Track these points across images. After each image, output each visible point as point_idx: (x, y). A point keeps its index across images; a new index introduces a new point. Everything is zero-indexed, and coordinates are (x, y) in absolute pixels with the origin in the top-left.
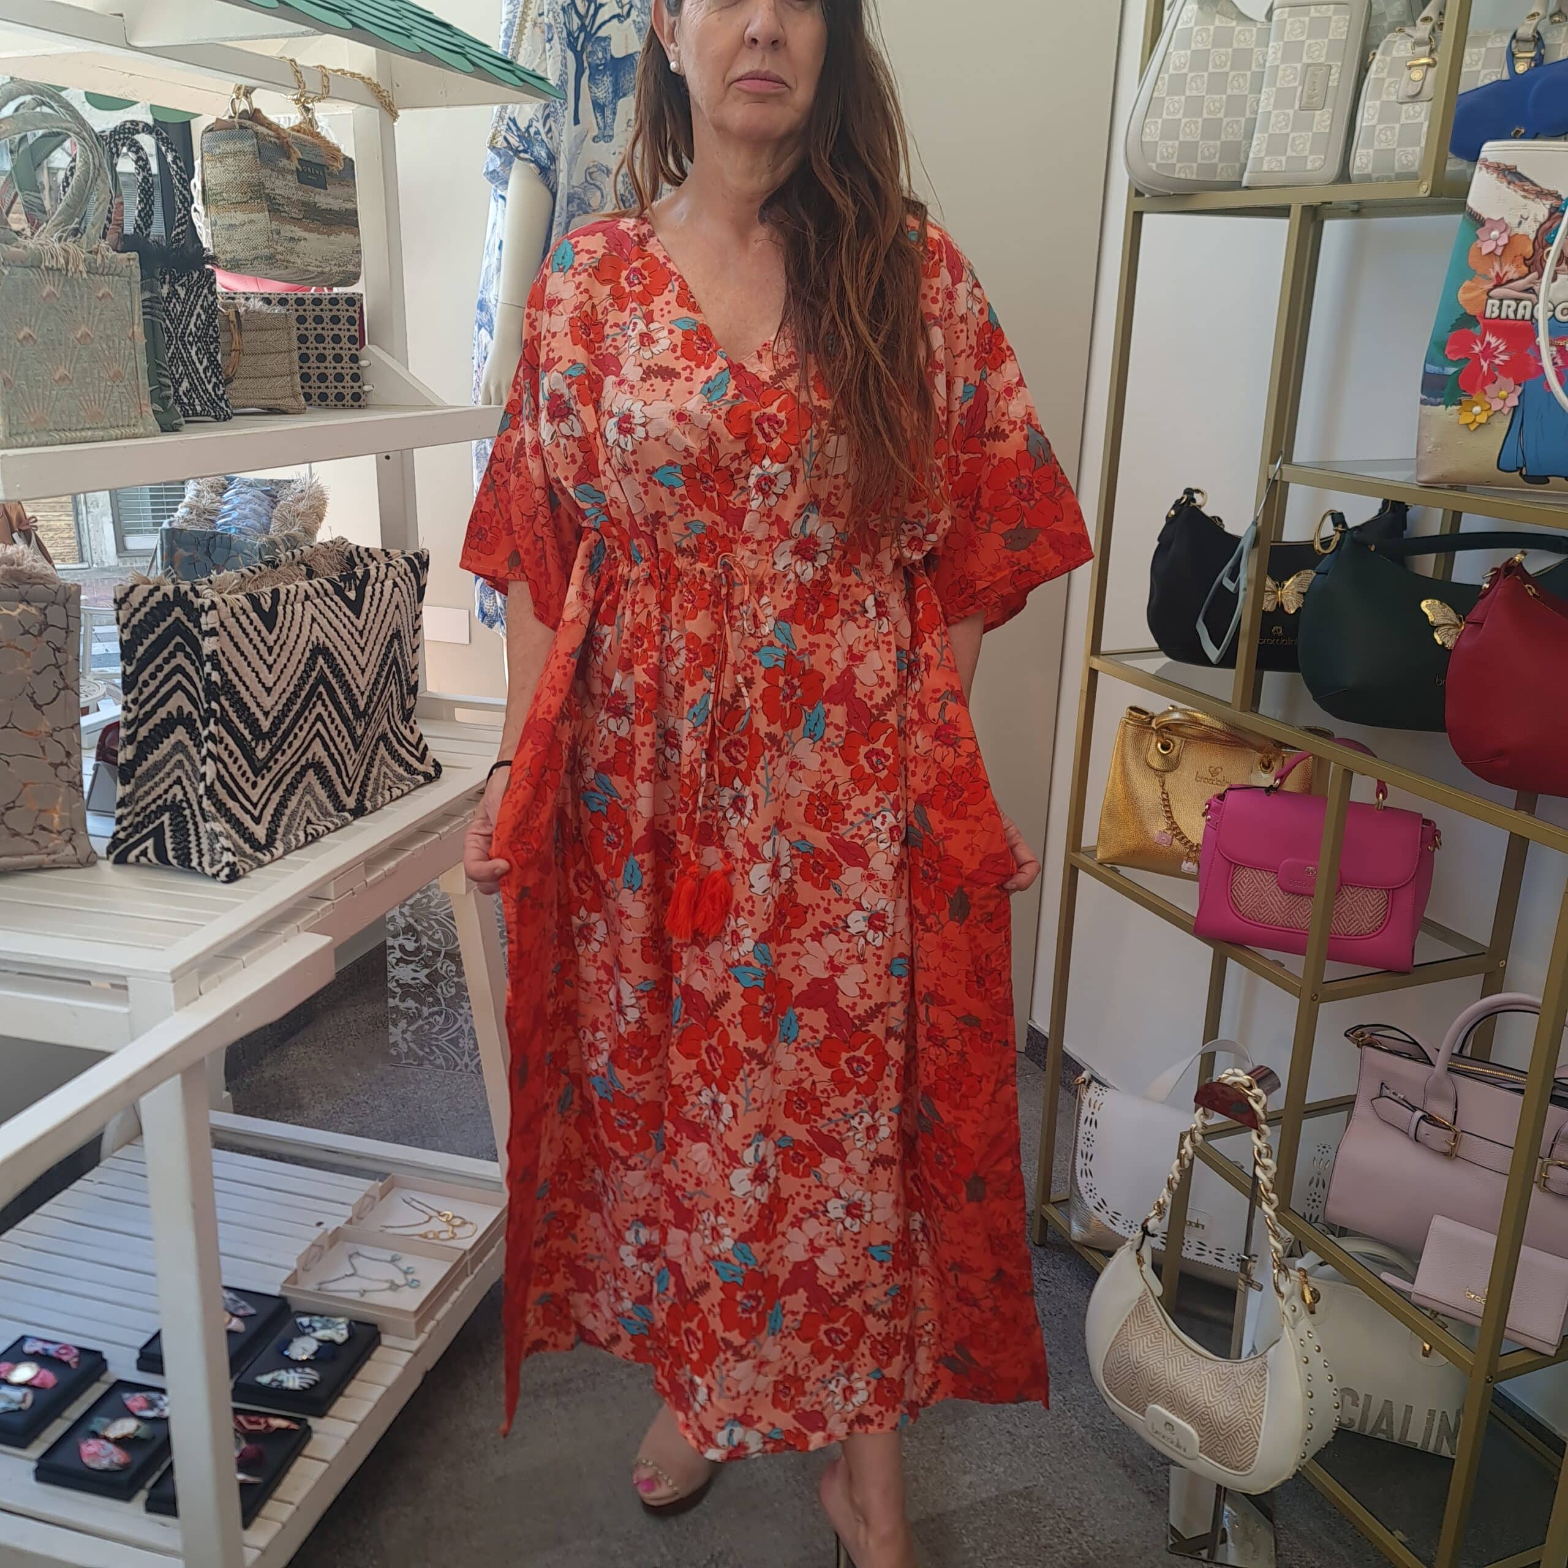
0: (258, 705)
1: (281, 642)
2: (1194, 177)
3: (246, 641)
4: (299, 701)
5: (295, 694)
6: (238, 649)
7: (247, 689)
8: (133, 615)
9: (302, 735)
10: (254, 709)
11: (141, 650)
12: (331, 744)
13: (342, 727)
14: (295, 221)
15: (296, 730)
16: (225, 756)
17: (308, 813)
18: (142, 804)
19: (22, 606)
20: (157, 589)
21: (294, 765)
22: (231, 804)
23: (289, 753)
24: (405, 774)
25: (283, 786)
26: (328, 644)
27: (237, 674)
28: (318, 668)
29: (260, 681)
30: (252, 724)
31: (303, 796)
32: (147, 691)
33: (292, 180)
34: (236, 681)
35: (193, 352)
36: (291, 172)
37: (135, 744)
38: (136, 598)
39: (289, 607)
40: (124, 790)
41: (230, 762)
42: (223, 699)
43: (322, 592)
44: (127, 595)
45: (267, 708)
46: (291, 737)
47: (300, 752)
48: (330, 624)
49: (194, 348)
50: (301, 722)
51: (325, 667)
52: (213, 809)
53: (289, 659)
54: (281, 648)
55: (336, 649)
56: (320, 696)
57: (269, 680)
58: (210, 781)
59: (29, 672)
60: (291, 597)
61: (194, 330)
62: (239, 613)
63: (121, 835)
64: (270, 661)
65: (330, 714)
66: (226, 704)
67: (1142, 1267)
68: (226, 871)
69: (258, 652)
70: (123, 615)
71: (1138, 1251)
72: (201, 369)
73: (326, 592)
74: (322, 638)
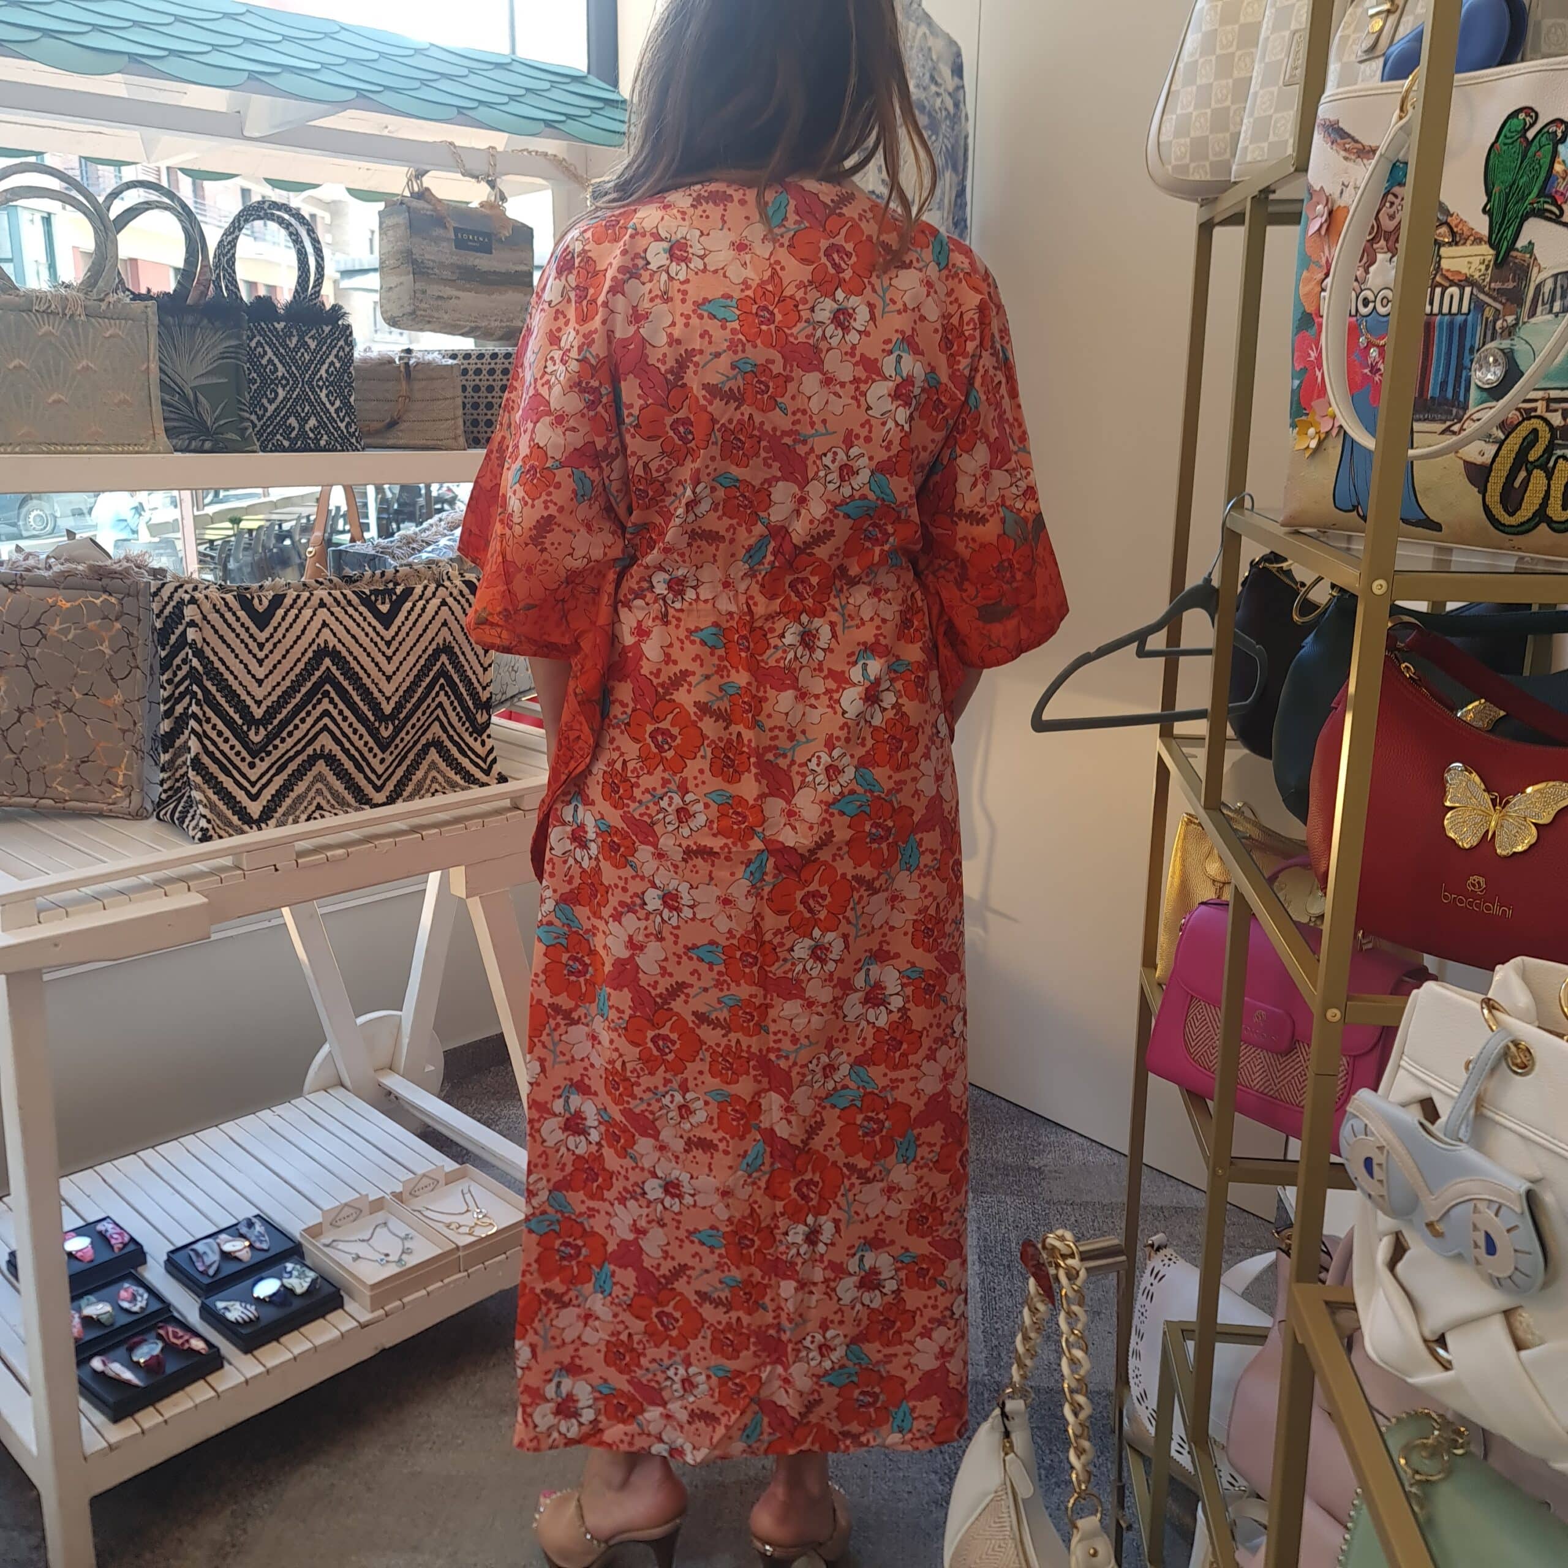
0: (249, 693)
1: (275, 640)
2: (1208, 178)
3: (233, 635)
4: (299, 696)
5: (294, 688)
6: (224, 641)
7: (236, 678)
8: (164, 607)
9: (304, 727)
10: (244, 696)
11: (172, 639)
12: (344, 740)
13: (357, 725)
14: (446, 282)
15: (297, 721)
16: (213, 735)
17: (319, 799)
18: (179, 772)
19: (105, 596)
20: (181, 586)
21: (298, 753)
22: (222, 777)
23: (290, 742)
24: (462, 782)
25: (288, 770)
26: (339, 647)
27: (224, 663)
28: (323, 668)
29: (249, 672)
30: (244, 710)
31: (313, 783)
32: (181, 674)
33: (448, 247)
34: (222, 669)
35: (323, 395)
36: (448, 239)
37: (172, 719)
38: (165, 593)
39: (295, 611)
40: (165, 758)
41: (219, 741)
42: (208, 684)
43: (343, 602)
44: (159, 590)
45: (259, 698)
46: (291, 728)
47: (303, 743)
48: (348, 631)
49: (325, 391)
50: (303, 714)
51: (333, 669)
52: (199, 780)
53: (284, 657)
54: (275, 646)
55: (351, 653)
56: (326, 694)
57: (260, 673)
58: (193, 754)
59: (108, 651)
60: (300, 602)
61: (325, 375)
62: (224, 609)
63: (164, 796)
64: (261, 655)
65: (341, 712)
66: (213, 689)
67: (1006, 1454)
68: (199, 835)
69: (247, 646)
70: (156, 607)
71: (1007, 1434)
72: (332, 410)
73: (349, 603)
74: (333, 642)
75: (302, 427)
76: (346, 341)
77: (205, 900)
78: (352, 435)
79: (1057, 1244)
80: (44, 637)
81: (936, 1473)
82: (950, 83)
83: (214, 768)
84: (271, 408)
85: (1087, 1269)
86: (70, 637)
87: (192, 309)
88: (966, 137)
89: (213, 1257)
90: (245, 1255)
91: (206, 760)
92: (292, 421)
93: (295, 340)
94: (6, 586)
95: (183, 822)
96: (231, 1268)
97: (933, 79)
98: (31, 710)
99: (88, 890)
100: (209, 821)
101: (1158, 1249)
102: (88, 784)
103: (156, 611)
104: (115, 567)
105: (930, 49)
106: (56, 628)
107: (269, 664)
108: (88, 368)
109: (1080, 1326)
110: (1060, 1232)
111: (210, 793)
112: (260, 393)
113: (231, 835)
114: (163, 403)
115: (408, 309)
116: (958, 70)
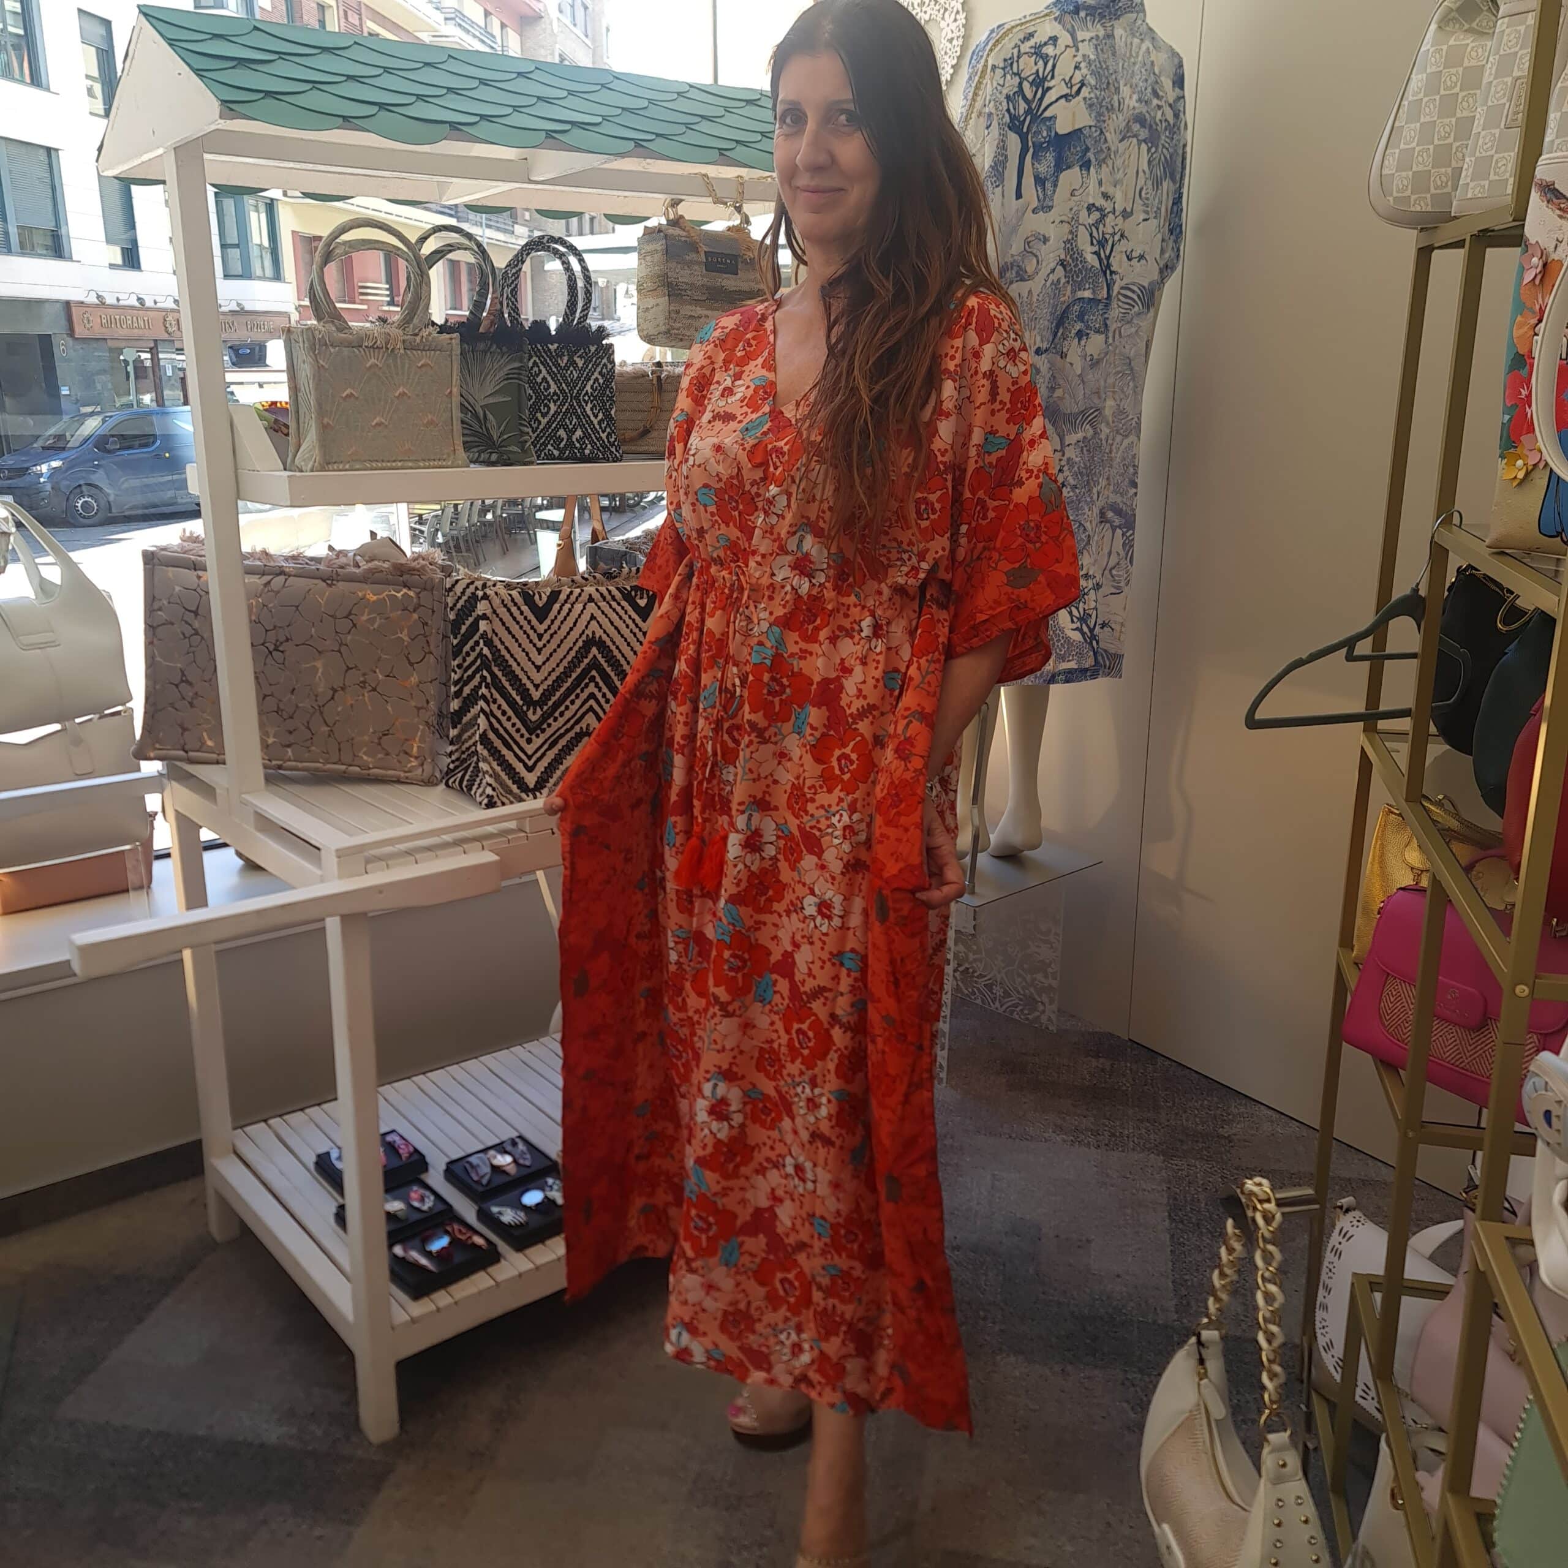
0: (529, 678)
1: (551, 631)
2: (1429, 209)
3: (517, 627)
4: (570, 680)
5: (566, 674)
6: (510, 632)
7: (519, 664)
8: (457, 601)
9: (574, 708)
10: (525, 680)
11: (464, 628)
14: (696, 302)
15: (568, 703)
16: (498, 714)
18: (467, 745)
19: (405, 590)
20: (472, 583)
21: (567, 731)
22: (505, 751)
23: (561, 720)
25: (559, 746)
26: (604, 637)
27: (509, 652)
28: (591, 656)
29: (530, 659)
30: (524, 693)
32: (469, 660)
33: (699, 270)
34: (508, 657)
35: (588, 409)
36: (699, 263)
37: (461, 699)
38: (459, 589)
39: (568, 606)
40: (453, 733)
41: (503, 719)
42: (495, 670)
43: (608, 597)
44: (453, 586)
45: (537, 682)
46: (562, 708)
47: (572, 722)
48: (612, 623)
49: (590, 405)
50: (573, 697)
51: (599, 657)
52: (485, 753)
53: (559, 646)
54: (552, 636)
55: (614, 643)
56: (593, 679)
57: (539, 660)
58: (481, 730)
59: (406, 639)
60: (573, 598)
61: (590, 391)
62: (510, 604)
63: (452, 766)
64: (540, 644)
65: (604, 695)
66: (499, 674)
67: (1201, 1379)
68: (486, 801)
69: (528, 636)
70: (450, 601)
71: (1202, 1361)
72: (595, 422)
73: (614, 598)
74: (599, 633)
75: (570, 438)
76: (608, 359)
77: (496, 858)
78: (613, 445)
79: (1255, 1189)
80: (355, 625)
81: (1128, 1402)
82: (1171, 94)
83: (498, 743)
84: (544, 421)
85: (1283, 1214)
86: (376, 626)
87: (483, 337)
88: (1185, 146)
89: (486, 1170)
90: (512, 1170)
91: (491, 736)
92: (562, 433)
93: (566, 359)
94: (324, 581)
95: (471, 789)
96: (500, 1180)
97: (1155, 94)
98: (343, 689)
99: (402, 847)
100: (494, 789)
101: (1347, 1211)
102: (387, 754)
103: (450, 605)
104: (414, 564)
105: (1152, 63)
106: (365, 618)
107: (546, 652)
108: (404, 394)
109: (1275, 1264)
110: (1258, 1179)
111: (494, 764)
112: (535, 409)
113: (512, 803)
114: (463, 422)
115: (663, 328)
116: (1179, 81)
